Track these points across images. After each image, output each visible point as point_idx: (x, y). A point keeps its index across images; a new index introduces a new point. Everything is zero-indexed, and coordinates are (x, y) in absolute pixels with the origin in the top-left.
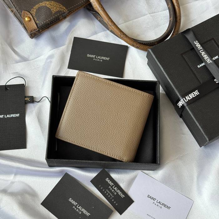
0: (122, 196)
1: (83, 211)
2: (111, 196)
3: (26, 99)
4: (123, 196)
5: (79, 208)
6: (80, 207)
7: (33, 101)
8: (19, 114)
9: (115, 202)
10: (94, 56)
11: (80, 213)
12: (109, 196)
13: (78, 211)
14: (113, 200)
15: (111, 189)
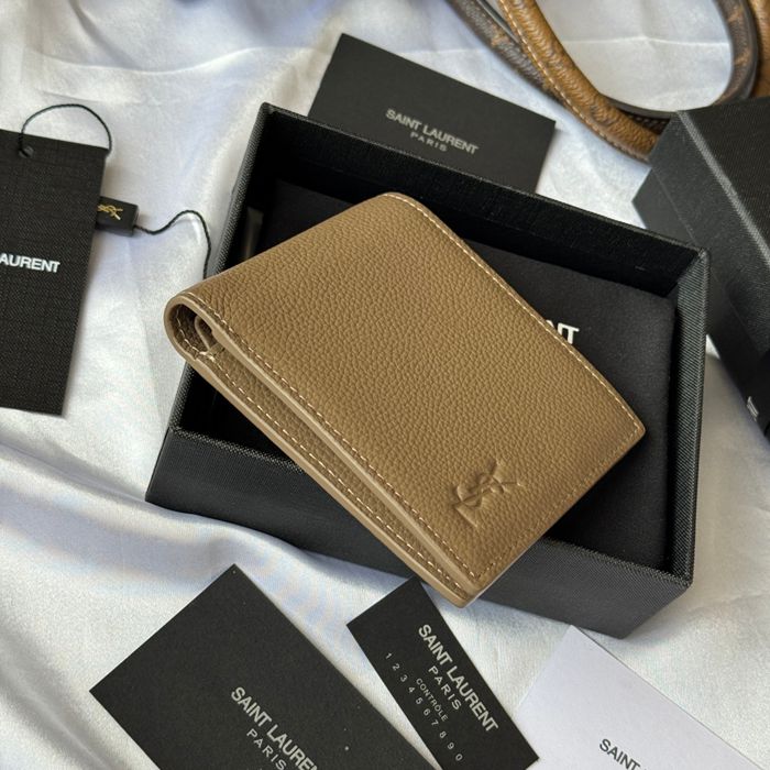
0: (484, 724)
1: (295, 759)
2: (434, 715)
3: (102, 208)
4: (489, 723)
5: (278, 743)
6: (285, 736)
7: (136, 226)
8: (57, 264)
9: (451, 747)
10: (414, 124)
11: (281, 766)
12: (427, 712)
13: (271, 756)
14: (443, 735)
15: (439, 680)
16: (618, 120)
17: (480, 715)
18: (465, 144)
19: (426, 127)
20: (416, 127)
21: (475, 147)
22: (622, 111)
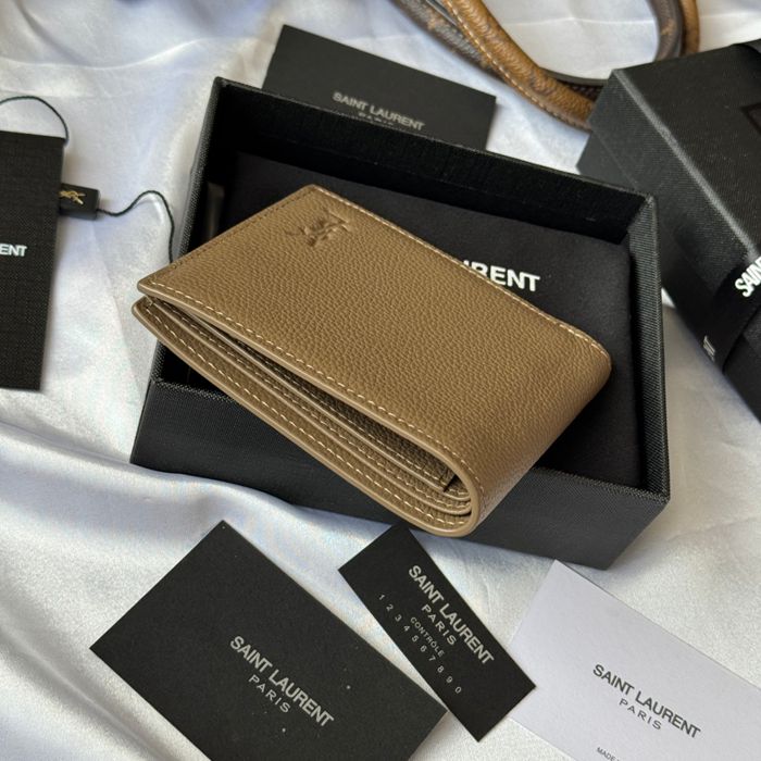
0: (480, 656)
1: (299, 701)
2: (430, 651)
3: (64, 194)
4: (485, 656)
5: (280, 687)
6: (286, 680)
7: (99, 210)
8: (24, 248)
9: (450, 680)
11: (285, 708)
12: (424, 648)
13: (275, 699)
14: (441, 669)
15: (433, 617)
16: (556, 89)
17: (475, 648)
18: (411, 121)
19: (372, 108)
20: (363, 108)
21: (421, 124)
22: (560, 81)
